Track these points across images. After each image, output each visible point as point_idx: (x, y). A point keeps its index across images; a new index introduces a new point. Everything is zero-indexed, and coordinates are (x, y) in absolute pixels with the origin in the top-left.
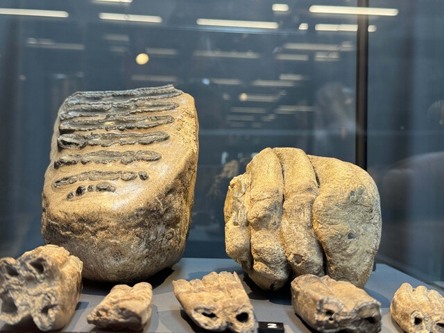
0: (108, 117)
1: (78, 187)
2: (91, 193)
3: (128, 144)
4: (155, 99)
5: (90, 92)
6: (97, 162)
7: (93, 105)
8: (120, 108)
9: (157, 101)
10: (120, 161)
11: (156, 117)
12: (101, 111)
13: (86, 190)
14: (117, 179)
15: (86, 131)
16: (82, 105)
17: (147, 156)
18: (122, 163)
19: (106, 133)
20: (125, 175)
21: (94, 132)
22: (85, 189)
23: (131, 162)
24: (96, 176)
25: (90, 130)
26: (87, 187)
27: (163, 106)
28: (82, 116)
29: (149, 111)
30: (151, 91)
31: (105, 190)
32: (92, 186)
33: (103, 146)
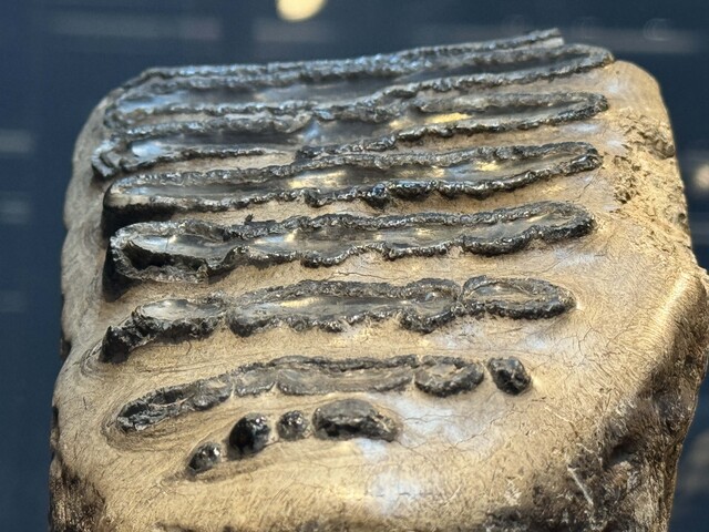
0: (305, 155)
1: (233, 421)
2: (296, 446)
3: (417, 254)
4: (494, 85)
5: (205, 69)
6: (301, 324)
7: (231, 117)
8: (350, 124)
9: (503, 91)
10: (395, 320)
11: (517, 151)
12: (270, 135)
13: (273, 435)
14: (400, 387)
15: (223, 209)
16: (184, 118)
17: (513, 297)
18: (406, 325)
19: (312, 214)
20: (431, 372)
21: (259, 215)
22: (266, 431)
23: (446, 321)
24: (306, 380)
25: (241, 206)
26: (273, 422)
27: (536, 107)
28: (192, 156)
29: (479, 130)
30: (468, 57)
31: (353, 431)
32: (296, 415)
33: (309, 264)
